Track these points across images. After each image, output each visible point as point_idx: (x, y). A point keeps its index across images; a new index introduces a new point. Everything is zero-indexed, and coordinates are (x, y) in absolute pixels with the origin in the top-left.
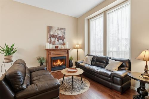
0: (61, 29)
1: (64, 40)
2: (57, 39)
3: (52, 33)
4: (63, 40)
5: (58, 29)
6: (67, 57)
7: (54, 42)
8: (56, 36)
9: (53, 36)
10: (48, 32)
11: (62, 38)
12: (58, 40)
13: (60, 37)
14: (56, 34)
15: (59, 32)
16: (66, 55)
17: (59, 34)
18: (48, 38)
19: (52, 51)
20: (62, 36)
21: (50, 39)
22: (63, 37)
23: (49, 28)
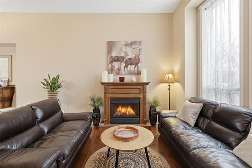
0: (133, 43)
1: (139, 65)
2: (123, 65)
3: (114, 54)
4: (136, 65)
5: (126, 45)
6: (141, 99)
7: (119, 69)
8: (123, 58)
9: (116, 58)
10: (108, 52)
11: (135, 62)
12: (126, 66)
13: (130, 59)
14: (123, 55)
15: (129, 49)
16: (141, 96)
17: (128, 55)
18: (109, 63)
19: (112, 87)
20: (135, 57)
21: (112, 65)
22: (137, 58)
23: (110, 45)
